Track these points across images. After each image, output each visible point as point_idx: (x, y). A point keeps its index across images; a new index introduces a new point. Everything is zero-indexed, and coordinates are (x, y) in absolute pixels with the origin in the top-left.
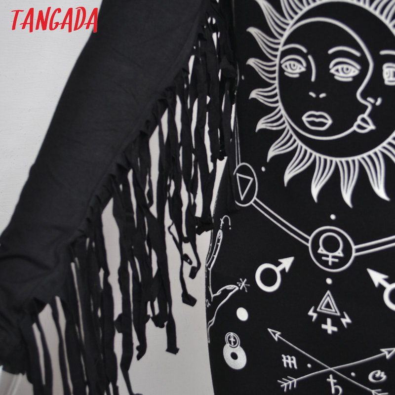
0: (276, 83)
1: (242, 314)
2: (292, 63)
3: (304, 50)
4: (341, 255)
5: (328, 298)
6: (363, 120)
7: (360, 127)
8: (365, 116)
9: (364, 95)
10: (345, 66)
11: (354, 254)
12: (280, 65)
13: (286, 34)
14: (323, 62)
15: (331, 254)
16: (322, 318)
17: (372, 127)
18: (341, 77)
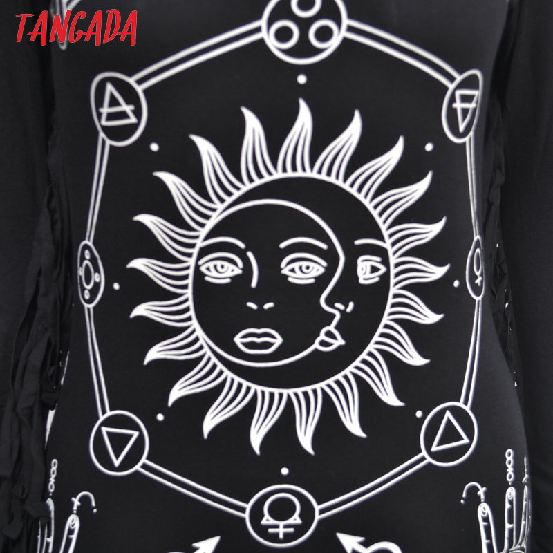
0: (189, 293)
2: (219, 263)
3: (242, 245)
4: (298, 521)
6: (329, 334)
7: (323, 343)
8: (332, 328)
9: (330, 302)
10: (304, 264)
11: (318, 517)
12: (197, 267)
14: (271, 259)
15: (282, 523)
17: (340, 342)
18: (297, 278)
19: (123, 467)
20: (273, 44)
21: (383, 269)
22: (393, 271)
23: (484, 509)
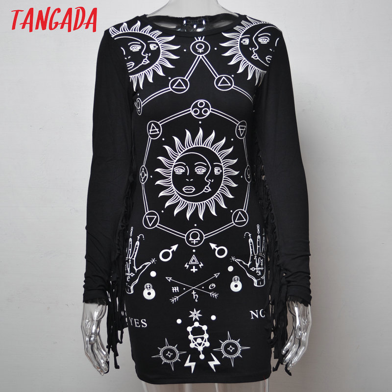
0: (171, 177)
2: (179, 169)
3: (185, 164)
4: (199, 239)
5: (194, 257)
6: (207, 188)
7: (206, 190)
8: (208, 186)
9: (207, 179)
10: (201, 169)
11: (204, 238)
12: (173, 170)
13: (177, 159)
14: (192, 168)
15: (195, 240)
16: (191, 267)
17: (210, 190)
18: (199, 173)
19: (152, 226)
20: (193, 114)
21: (221, 171)
22: (224, 172)
23: (250, 240)
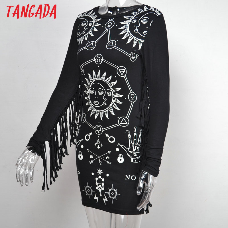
0: (89, 95)
1: (82, 147)
3: (94, 89)
7: (104, 104)
8: (105, 102)
9: (104, 98)
10: (101, 92)
11: (103, 131)
12: (90, 92)
13: (91, 86)
14: (97, 91)
15: (99, 131)
18: (100, 94)
19: (84, 121)
20: (95, 61)
21: (111, 94)
